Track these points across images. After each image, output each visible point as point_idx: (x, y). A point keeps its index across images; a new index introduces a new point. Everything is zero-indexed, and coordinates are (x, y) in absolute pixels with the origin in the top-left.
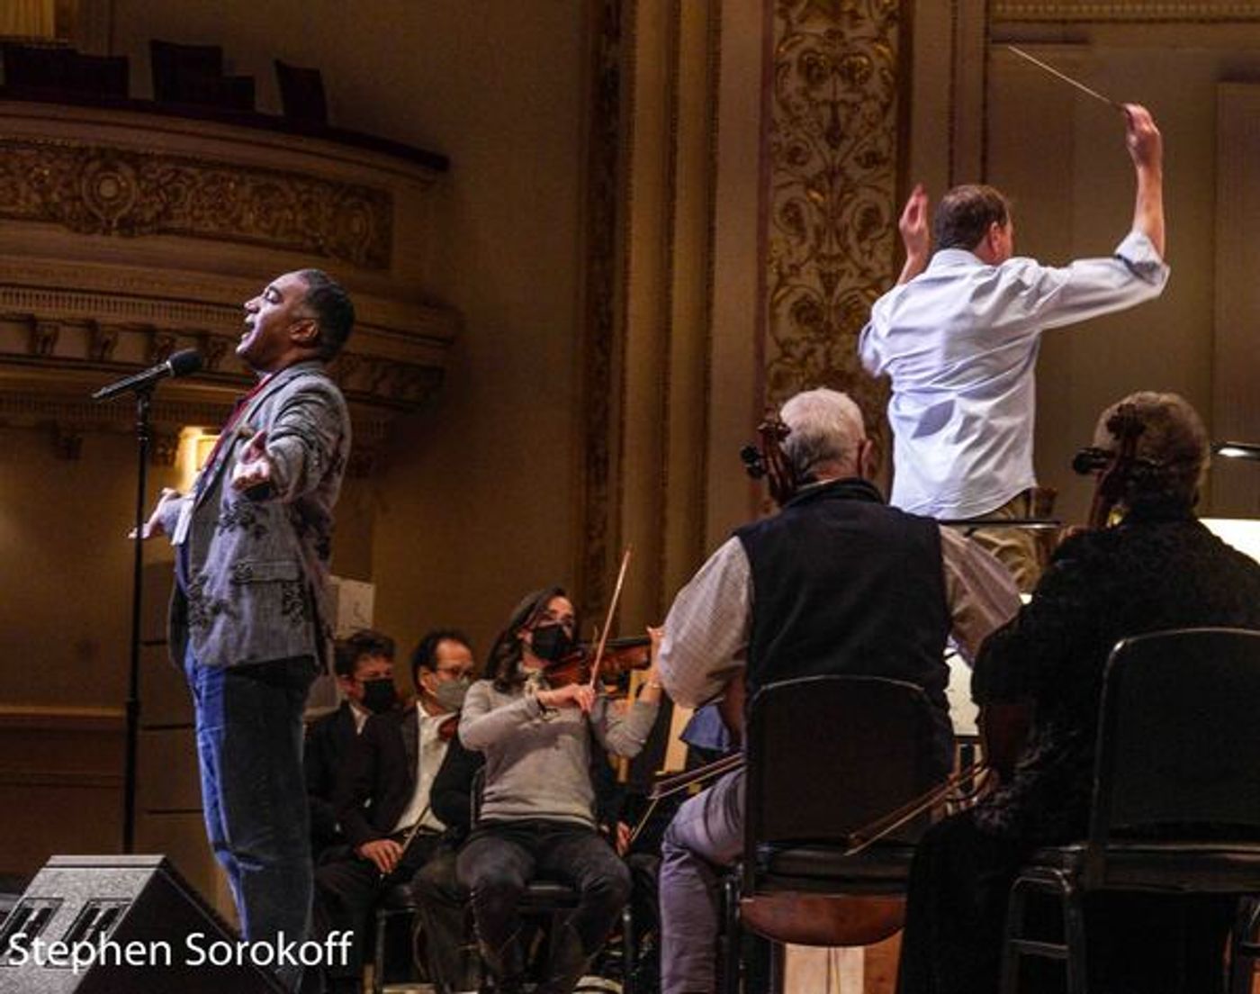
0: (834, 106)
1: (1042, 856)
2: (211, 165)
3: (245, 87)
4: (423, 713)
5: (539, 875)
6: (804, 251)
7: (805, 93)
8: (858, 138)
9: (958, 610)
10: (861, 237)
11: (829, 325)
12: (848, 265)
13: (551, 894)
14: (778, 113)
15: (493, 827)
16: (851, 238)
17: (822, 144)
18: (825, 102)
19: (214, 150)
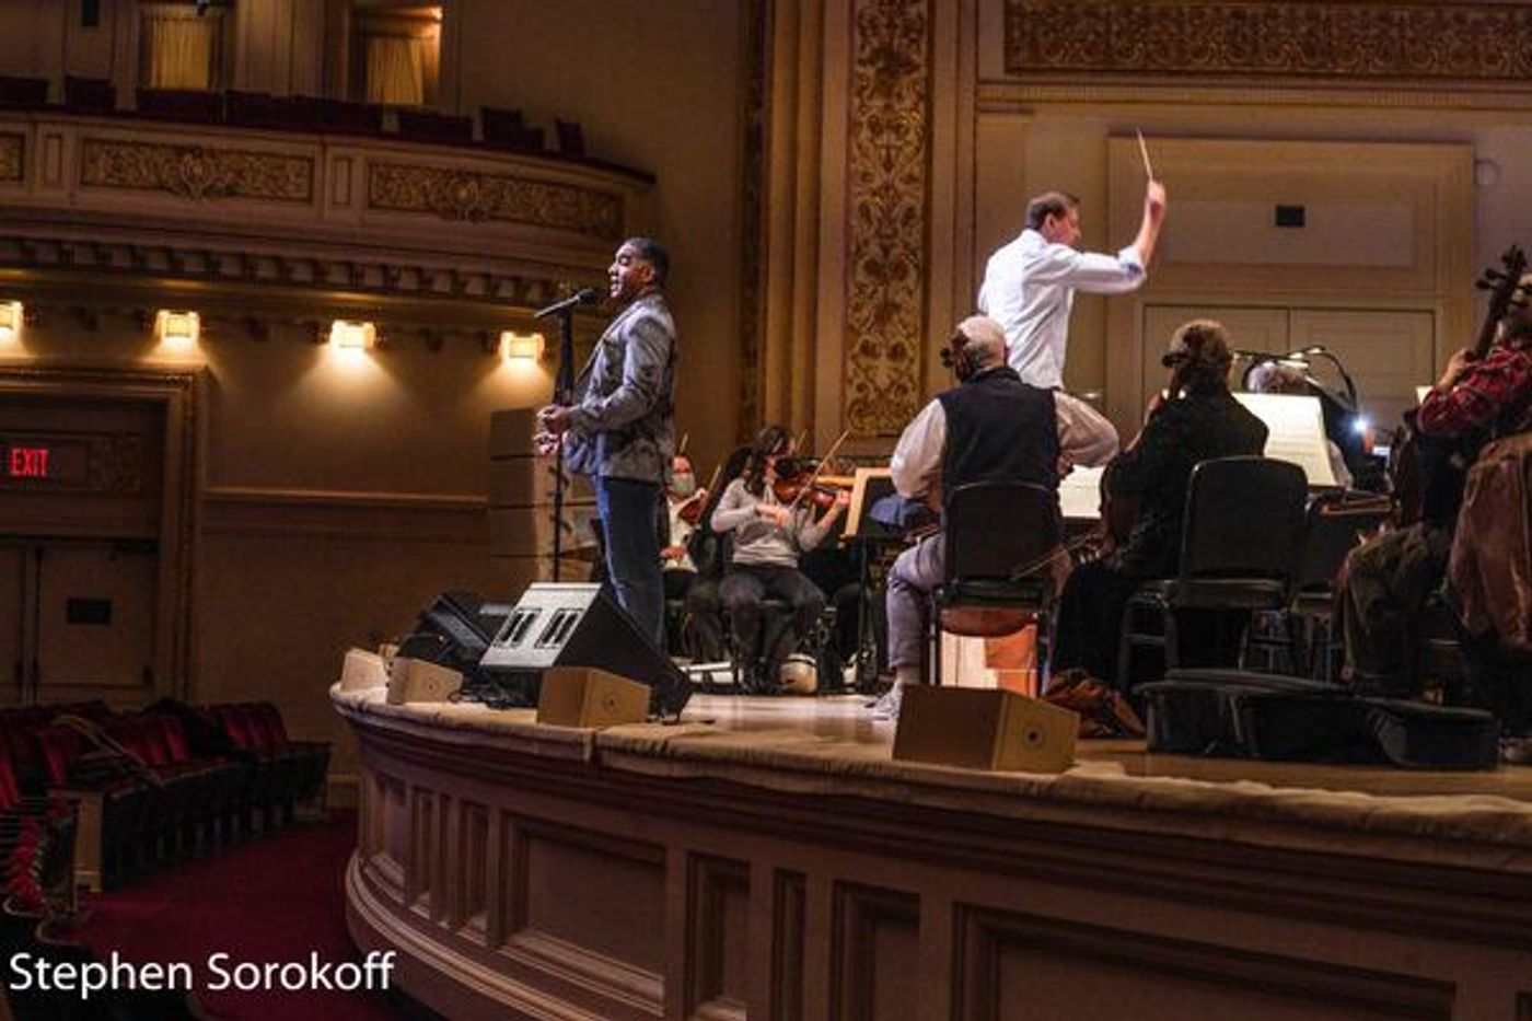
0: (888, 148)
1: (1147, 586)
2: (522, 179)
3: (539, 134)
4: (671, 503)
5: (769, 595)
6: (872, 231)
7: (872, 141)
8: (903, 166)
9: (1064, 442)
10: (905, 224)
11: (885, 275)
12: (896, 241)
13: (774, 607)
14: (856, 152)
15: (742, 568)
16: (898, 225)
17: (882, 170)
18: (882, 146)
19: (523, 171)
